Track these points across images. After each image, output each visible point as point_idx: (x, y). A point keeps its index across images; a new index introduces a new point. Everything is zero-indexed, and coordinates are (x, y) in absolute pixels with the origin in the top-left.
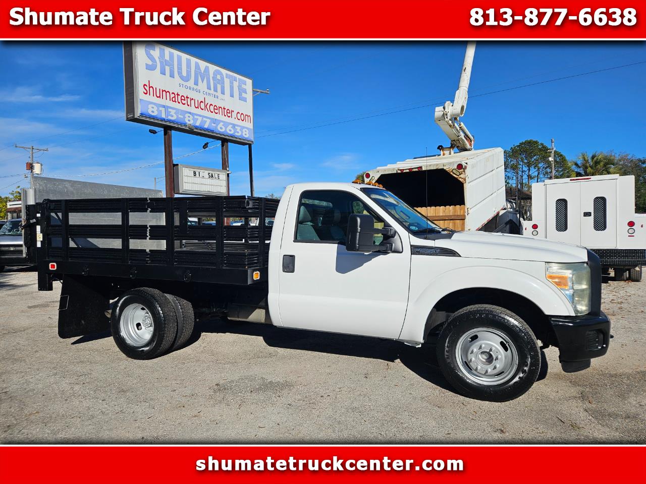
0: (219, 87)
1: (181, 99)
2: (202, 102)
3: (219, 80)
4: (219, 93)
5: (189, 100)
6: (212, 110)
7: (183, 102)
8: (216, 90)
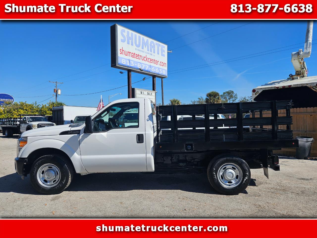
0: (153, 49)
1: (136, 56)
2: (145, 57)
3: (152, 46)
4: (152, 53)
5: (139, 56)
6: (149, 61)
7: (137, 57)
8: (151, 51)
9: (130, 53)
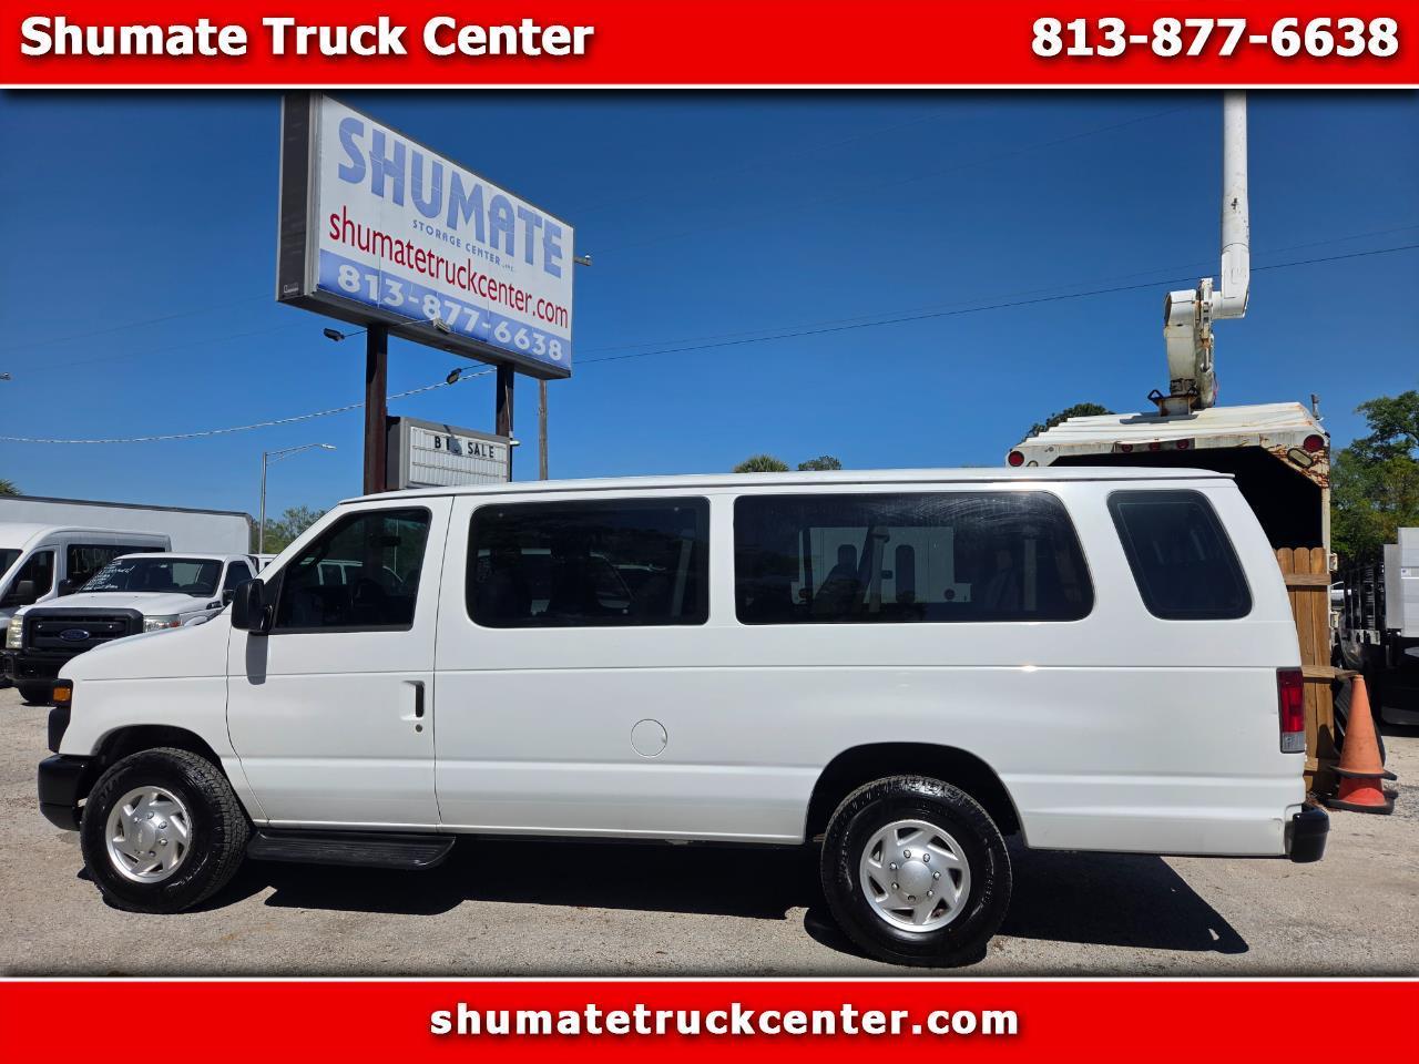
0: (502, 236)
1: (417, 259)
2: (462, 269)
3: (503, 220)
4: (501, 252)
5: (434, 261)
6: (485, 290)
7: (422, 265)
8: (494, 244)
9: (383, 239)
